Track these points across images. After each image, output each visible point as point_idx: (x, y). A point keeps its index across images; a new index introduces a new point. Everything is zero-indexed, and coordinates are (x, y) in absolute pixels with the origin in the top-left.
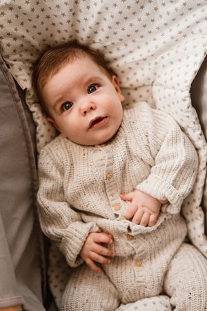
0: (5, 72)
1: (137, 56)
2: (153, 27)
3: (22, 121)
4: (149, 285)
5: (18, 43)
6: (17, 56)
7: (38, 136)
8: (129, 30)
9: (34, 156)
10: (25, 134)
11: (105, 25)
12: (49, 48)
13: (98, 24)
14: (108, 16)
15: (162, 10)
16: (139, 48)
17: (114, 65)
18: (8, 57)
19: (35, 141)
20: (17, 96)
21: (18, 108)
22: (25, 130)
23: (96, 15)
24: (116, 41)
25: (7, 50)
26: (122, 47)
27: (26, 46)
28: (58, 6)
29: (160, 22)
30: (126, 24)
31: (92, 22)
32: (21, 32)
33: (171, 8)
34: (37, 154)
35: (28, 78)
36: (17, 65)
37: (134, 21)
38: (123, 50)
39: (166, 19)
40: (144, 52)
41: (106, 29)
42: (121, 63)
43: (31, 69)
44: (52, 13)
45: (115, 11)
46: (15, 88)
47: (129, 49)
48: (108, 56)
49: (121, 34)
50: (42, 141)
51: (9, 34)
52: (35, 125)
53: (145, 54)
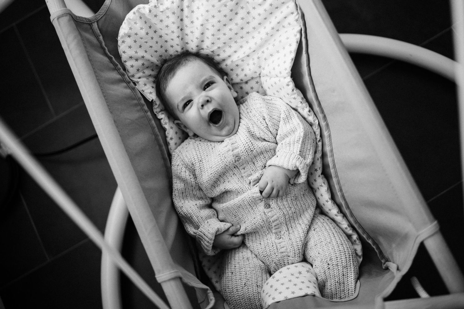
0: (133, 89)
1: (241, 54)
2: (249, 28)
3: (153, 128)
4: (291, 254)
5: (140, 63)
6: (140, 74)
7: (168, 139)
8: (229, 34)
9: (168, 157)
10: (157, 140)
11: (208, 34)
12: (165, 61)
13: (202, 34)
14: (209, 26)
15: (254, 13)
16: (241, 47)
17: (223, 66)
18: (133, 76)
19: (167, 144)
20: (146, 108)
21: (147, 117)
22: (156, 136)
23: (199, 27)
24: (221, 45)
25: (132, 71)
26: (227, 49)
27: (146, 64)
28: (167, 26)
29: (254, 23)
30: (226, 30)
31: (197, 34)
32: (141, 53)
33: (260, 10)
34: (170, 155)
35: (153, 91)
36: (142, 81)
37: (232, 25)
38: (229, 51)
39: (258, 19)
40: (246, 49)
41: (210, 37)
42: (228, 62)
43: (154, 82)
44: (163, 33)
45: (214, 21)
46: (143, 101)
47: (233, 49)
48: (217, 58)
49: (223, 39)
50: (172, 143)
51: (131, 57)
52: (164, 130)
53: (248, 52)
